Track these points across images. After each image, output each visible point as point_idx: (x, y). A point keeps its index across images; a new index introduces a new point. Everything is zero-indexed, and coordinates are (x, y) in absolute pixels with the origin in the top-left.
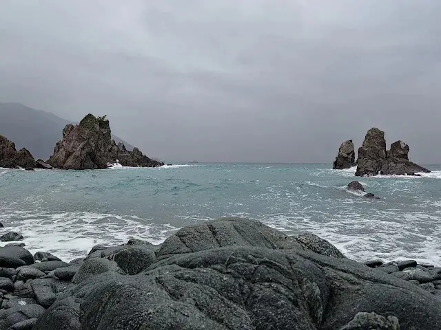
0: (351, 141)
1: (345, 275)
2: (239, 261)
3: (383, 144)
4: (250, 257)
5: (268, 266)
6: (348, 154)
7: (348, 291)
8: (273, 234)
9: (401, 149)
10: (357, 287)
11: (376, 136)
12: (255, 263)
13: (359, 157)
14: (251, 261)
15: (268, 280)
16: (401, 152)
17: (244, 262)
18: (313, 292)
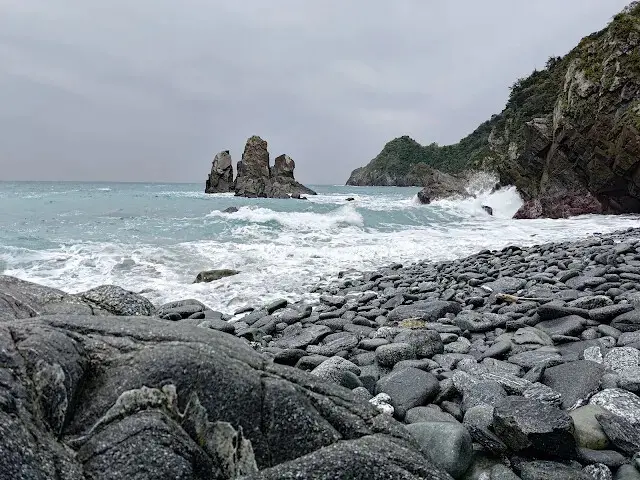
0: (228, 152)
1: (115, 341)
3: (266, 157)
6: (225, 170)
8: (39, 296)
9: (286, 165)
10: (129, 355)
11: (257, 148)
13: (239, 175)
16: (286, 169)
18: (52, 379)
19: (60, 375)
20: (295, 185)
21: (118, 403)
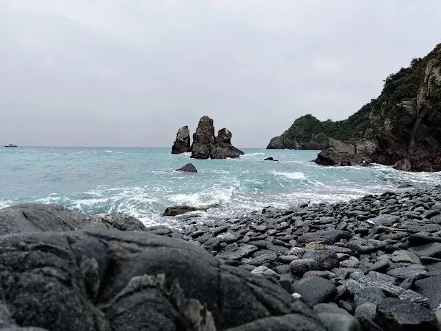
0: (187, 127)
1: (127, 245)
2: (7, 251)
3: (213, 130)
4: (22, 244)
5: (42, 251)
6: (185, 139)
7: (127, 260)
8: (76, 218)
9: (226, 135)
10: (136, 254)
11: (206, 123)
12: (28, 250)
13: (194, 142)
14: (23, 249)
15: (41, 265)
16: (226, 138)
17: (13, 251)
18: (91, 267)
19: (96, 265)
20: (232, 148)
21: (130, 284)
